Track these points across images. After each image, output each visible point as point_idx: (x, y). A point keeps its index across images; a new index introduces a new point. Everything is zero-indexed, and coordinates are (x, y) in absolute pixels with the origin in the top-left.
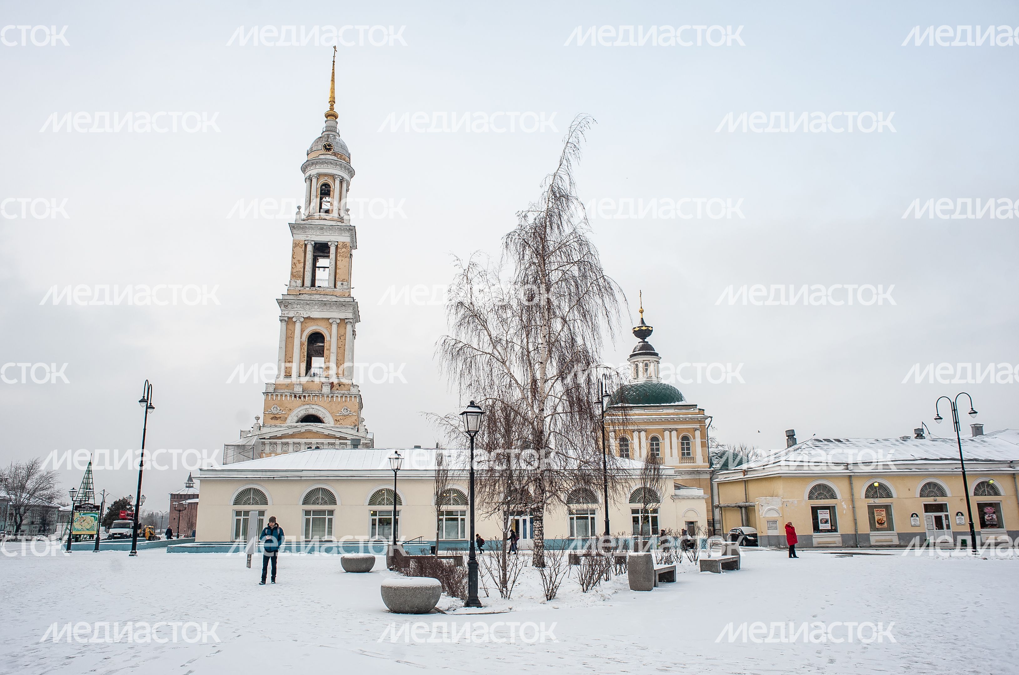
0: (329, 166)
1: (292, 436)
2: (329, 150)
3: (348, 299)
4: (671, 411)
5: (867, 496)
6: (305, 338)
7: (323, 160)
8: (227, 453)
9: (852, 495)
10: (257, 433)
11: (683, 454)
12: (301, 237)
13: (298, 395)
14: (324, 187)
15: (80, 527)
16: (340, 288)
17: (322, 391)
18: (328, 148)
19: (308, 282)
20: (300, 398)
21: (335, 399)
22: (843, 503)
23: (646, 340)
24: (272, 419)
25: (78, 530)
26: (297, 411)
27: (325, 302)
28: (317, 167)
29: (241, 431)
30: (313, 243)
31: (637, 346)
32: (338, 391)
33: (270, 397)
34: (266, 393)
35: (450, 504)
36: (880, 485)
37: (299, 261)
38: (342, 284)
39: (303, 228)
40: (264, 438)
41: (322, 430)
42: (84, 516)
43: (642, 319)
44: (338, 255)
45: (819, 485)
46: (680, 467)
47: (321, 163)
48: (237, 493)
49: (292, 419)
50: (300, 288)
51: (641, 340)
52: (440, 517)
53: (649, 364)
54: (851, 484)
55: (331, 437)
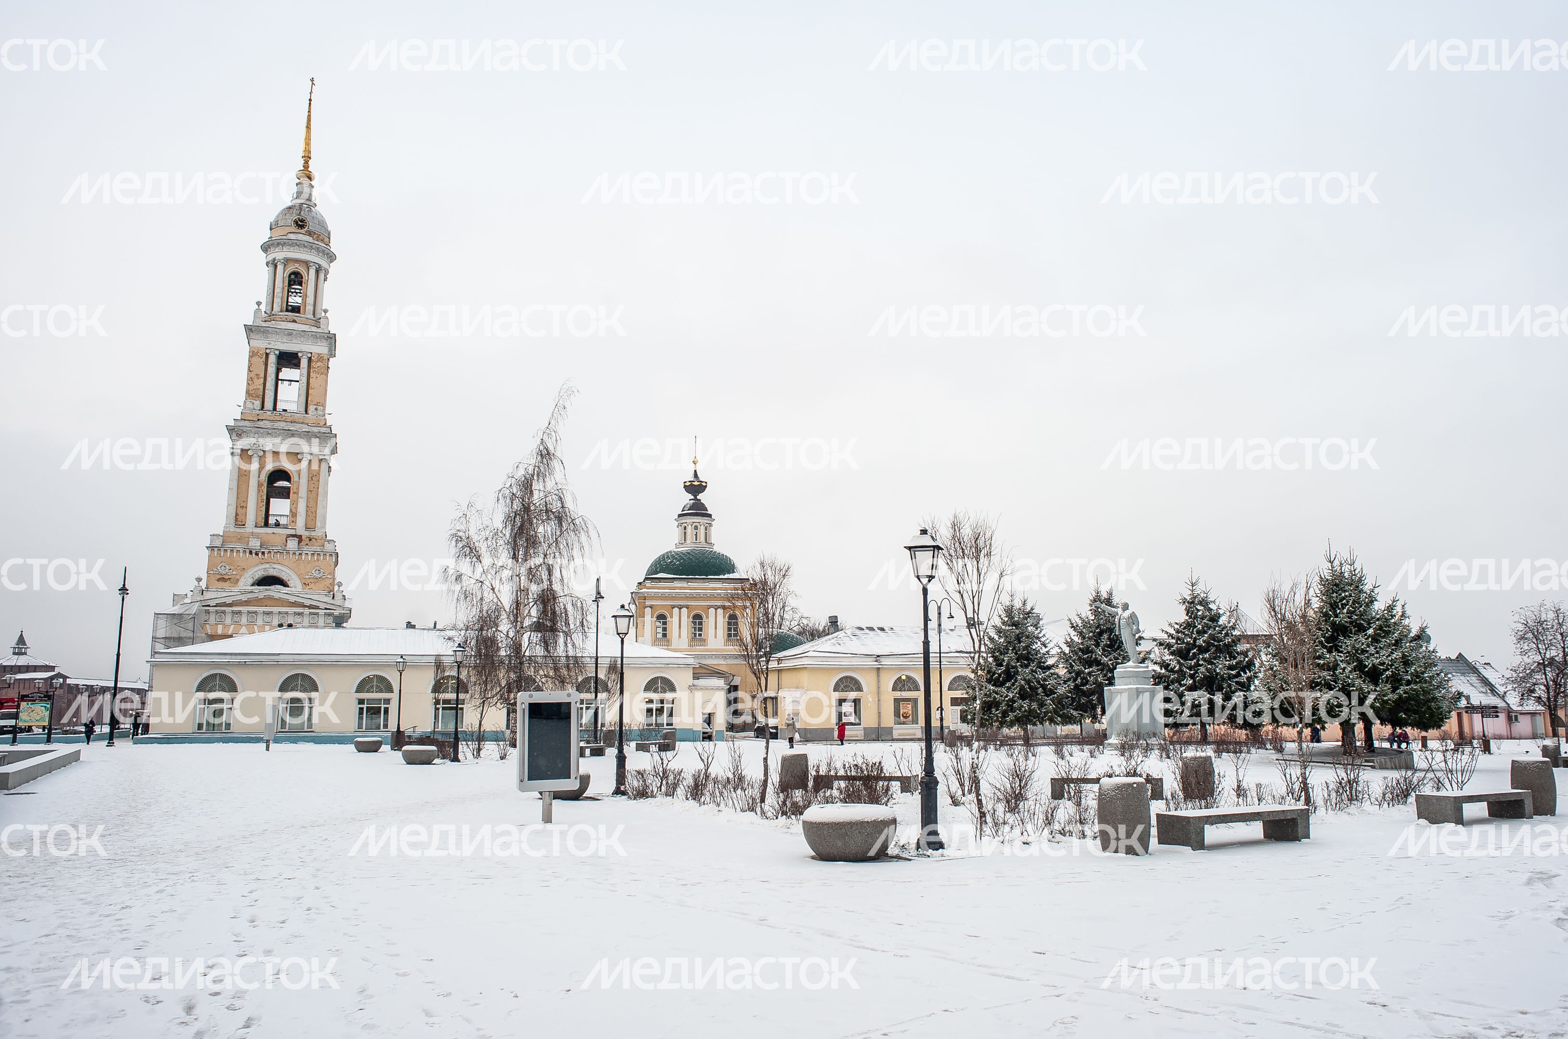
0: (301, 249)
1: (247, 603)
2: (302, 227)
3: (323, 430)
4: (718, 585)
5: (894, 689)
6: (264, 477)
7: (293, 241)
8: (157, 624)
9: (879, 688)
10: (199, 599)
11: (729, 635)
12: (261, 344)
13: (254, 551)
14: (293, 277)
15: (28, 718)
16: (313, 414)
17: (286, 546)
18: (300, 224)
19: (269, 404)
20: (257, 554)
21: (303, 557)
22: (869, 696)
23: (698, 497)
24: (218, 580)
25: (25, 721)
26: (252, 572)
27: (293, 432)
28: (285, 249)
29: (174, 595)
30: (277, 352)
31: (687, 504)
32: (307, 547)
33: (216, 553)
34: (211, 548)
35: (448, 693)
36: (908, 677)
37: (257, 375)
38: (316, 409)
39: (263, 332)
40: (209, 606)
41: (287, 597)
42: (32, 706)
43: (695, 471)
44: (311, 371)
45: (846, 677)
46: (724, 650)
47: (290, 245)
48: (200, 679)
49: (246, 582)
50: (258, 412)
51: (692, 497)
52: (438, 706)
53: (699, 526)
54: (878, 676)
55: (298, 604)
